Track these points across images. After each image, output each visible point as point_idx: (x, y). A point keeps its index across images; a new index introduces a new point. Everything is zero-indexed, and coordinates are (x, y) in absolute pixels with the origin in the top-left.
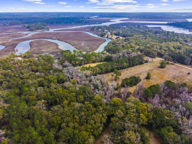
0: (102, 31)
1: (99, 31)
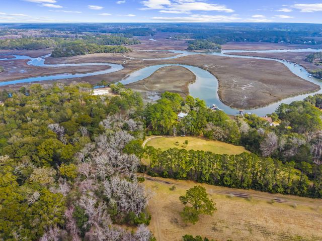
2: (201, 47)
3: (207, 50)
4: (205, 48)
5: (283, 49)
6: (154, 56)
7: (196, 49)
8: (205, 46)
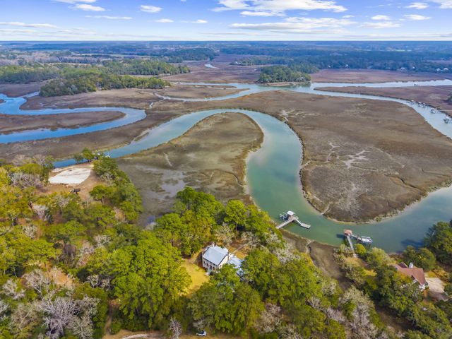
2: (279, 79)
3: (288, 84)
4: (286, 80)
5: (406, 82)
6: (204, 94)
7: (271, 82)
8: (285, 77)
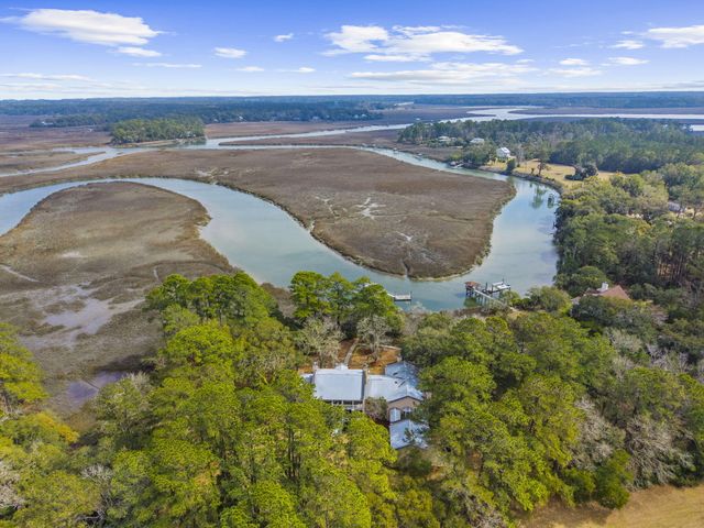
0: (457, 144)
1: (444, 145)
2: (151, 136)
3: (170, 142)
4: (162, 137)
6: (8, 166)
7: (138, 141)
8: (160, 133)
